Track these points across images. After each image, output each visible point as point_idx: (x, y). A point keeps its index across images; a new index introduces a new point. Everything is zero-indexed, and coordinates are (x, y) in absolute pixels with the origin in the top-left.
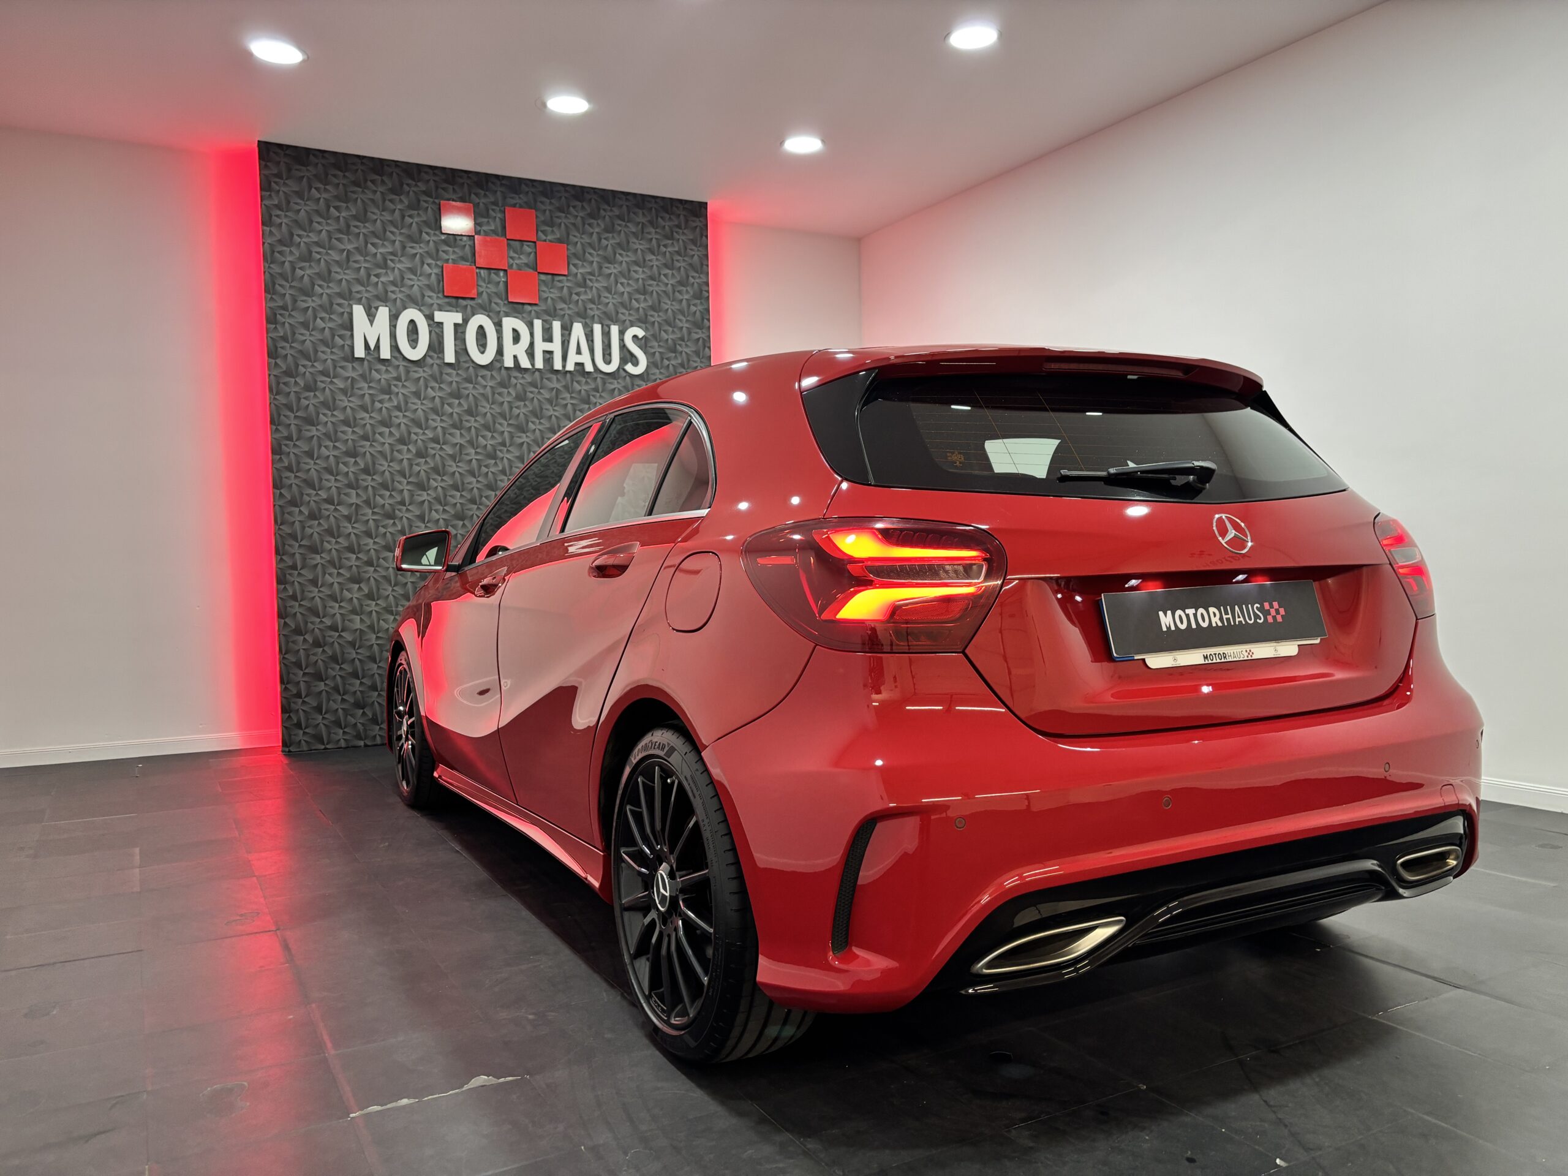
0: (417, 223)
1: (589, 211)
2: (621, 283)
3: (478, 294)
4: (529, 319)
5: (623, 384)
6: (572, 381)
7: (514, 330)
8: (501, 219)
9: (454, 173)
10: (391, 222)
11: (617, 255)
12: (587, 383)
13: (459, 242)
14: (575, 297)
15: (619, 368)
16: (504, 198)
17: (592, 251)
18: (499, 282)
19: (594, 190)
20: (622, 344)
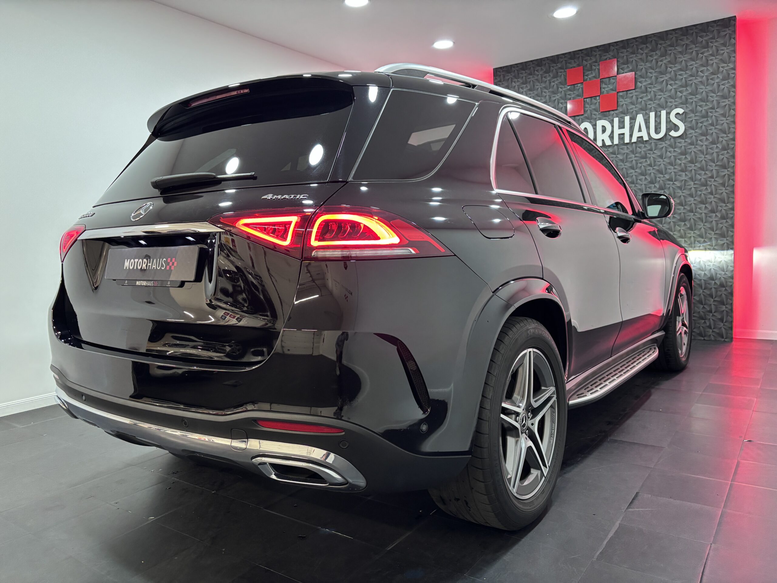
0: (556, 84)
1: (651, 48)
2: (670, 84)
3: (584, 111)
4: (612, 119)
5: (669, 143)
6: (636, 147)
7: (603, 126)
8: (597, 69)
9: (575, 53)
10: (545, 88)
11: (668, 68)
12: (645, 147)
13: (576, 88)
14: (640, 100)
15: (666, 135)
16: (601, 56)
17: (652, 71)
18: (597, 103)
19: (654, 35)
20: (669, 120)
